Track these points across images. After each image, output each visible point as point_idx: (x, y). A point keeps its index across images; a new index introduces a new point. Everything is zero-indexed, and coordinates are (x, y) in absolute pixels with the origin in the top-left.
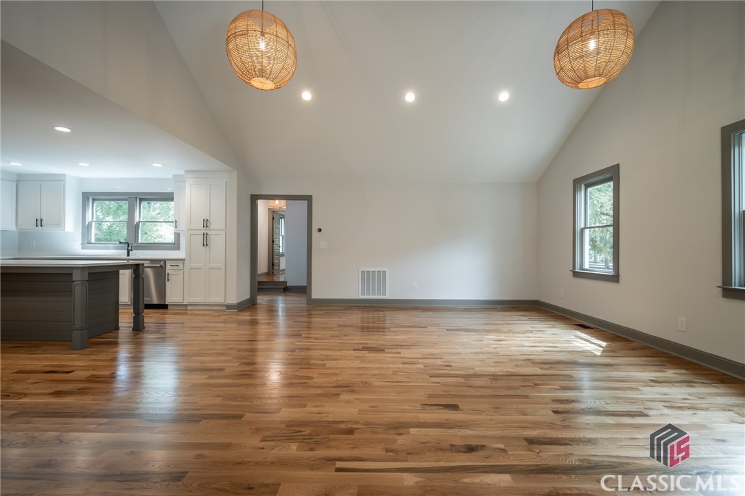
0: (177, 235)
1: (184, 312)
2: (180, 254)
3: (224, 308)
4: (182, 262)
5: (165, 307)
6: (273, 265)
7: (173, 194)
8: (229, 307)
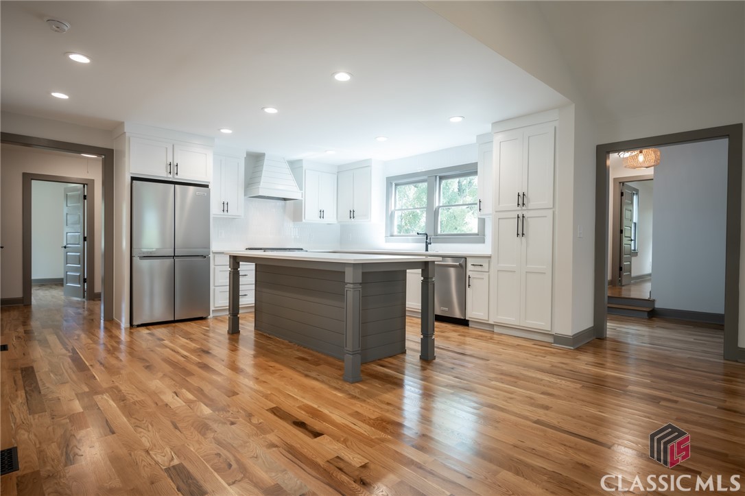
0: (482, 222)
1: (489, 335)
2: (484, 249)
3: (551, 340)
4: (487, 260)
5: (464, 323)
6: (621, 269)
7: (476, 164)
8: (559, 339)
